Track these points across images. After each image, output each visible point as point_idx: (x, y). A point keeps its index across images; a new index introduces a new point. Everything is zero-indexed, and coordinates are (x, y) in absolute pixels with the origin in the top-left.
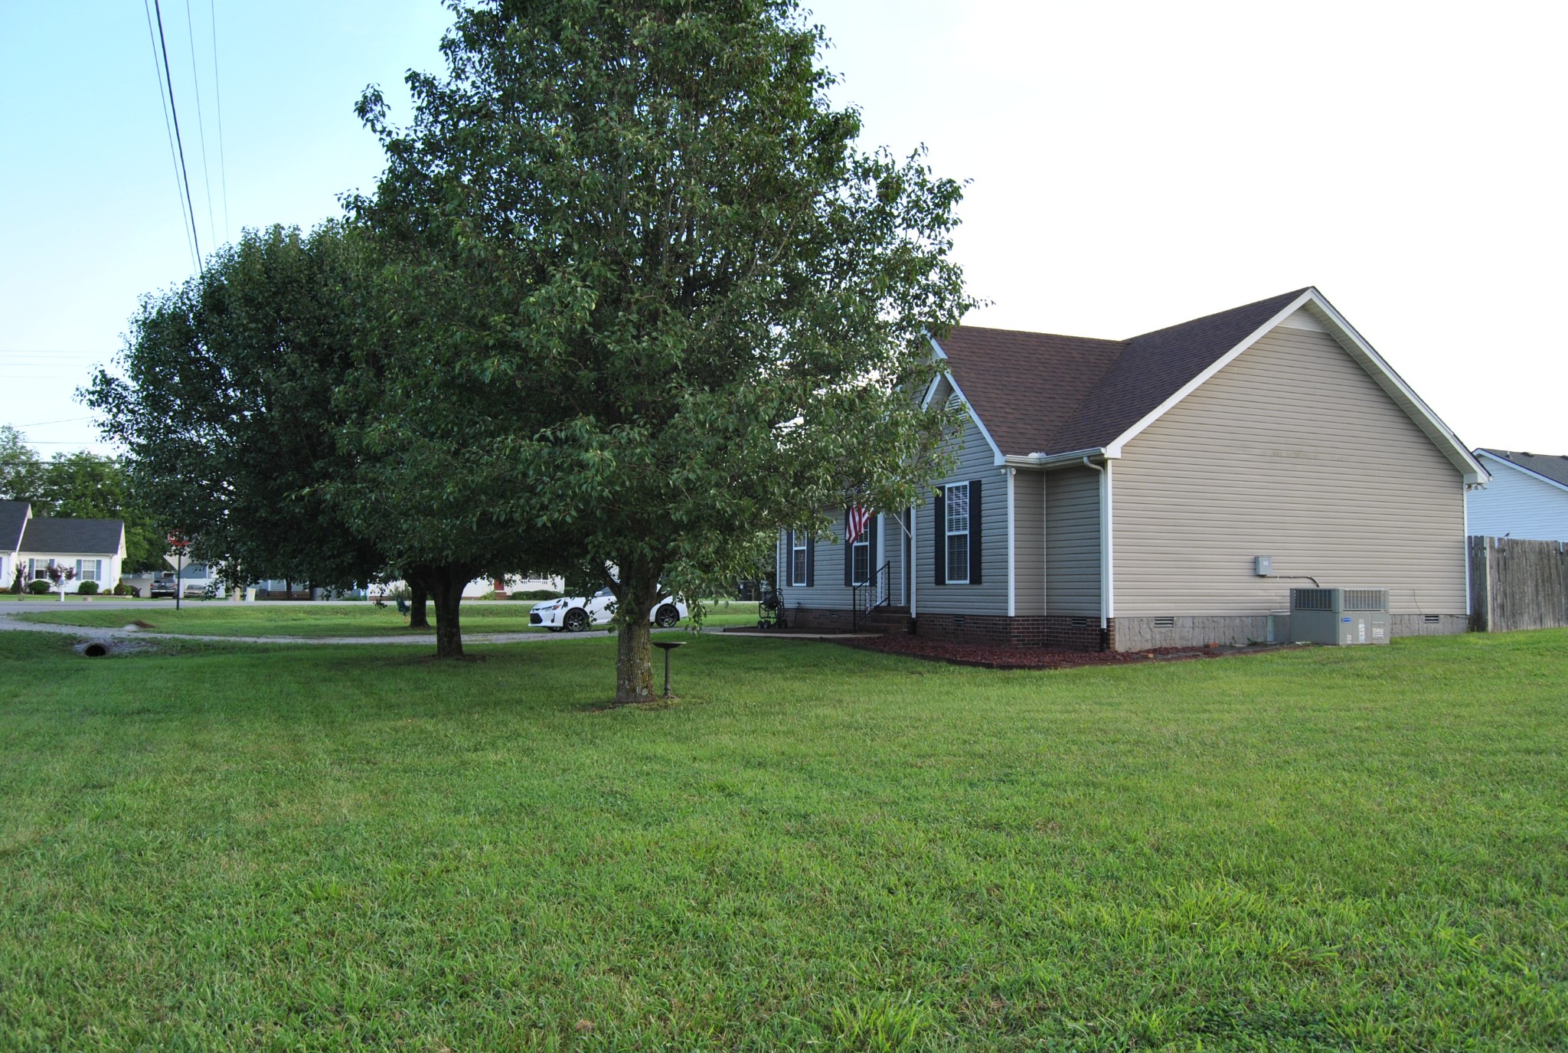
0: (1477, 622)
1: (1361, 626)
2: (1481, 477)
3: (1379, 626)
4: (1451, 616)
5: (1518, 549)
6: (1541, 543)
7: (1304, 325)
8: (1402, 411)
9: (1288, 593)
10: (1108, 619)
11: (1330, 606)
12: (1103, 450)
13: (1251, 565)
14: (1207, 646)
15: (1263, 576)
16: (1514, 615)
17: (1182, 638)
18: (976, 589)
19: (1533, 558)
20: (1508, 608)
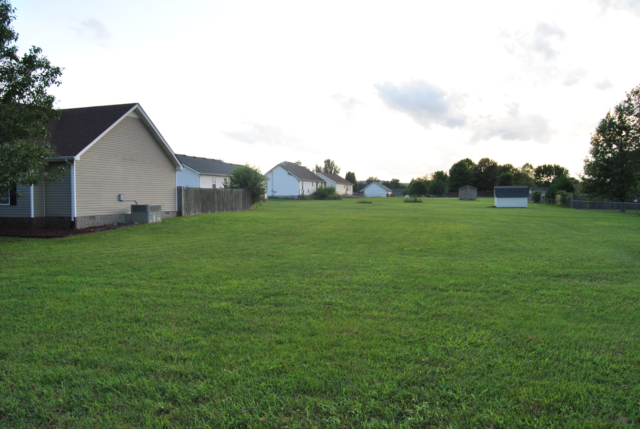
0: (179, 213)
1: (154, 217)
2: (182, 168)
3: (159, 216)
4: (172, 212)
5: (190, 190)
6: (195, 188)
7: (134, 116)
8: (160, 146)
9: (130, 206)
10: (74, 218)
11: (145, 211)
12: (74, 157)
13: (117, 197)
15: (122, 201)
16: (189, 211)
17: (97, 223)
18: (14, 207)
19: (193, 193)
20: (188, 209)
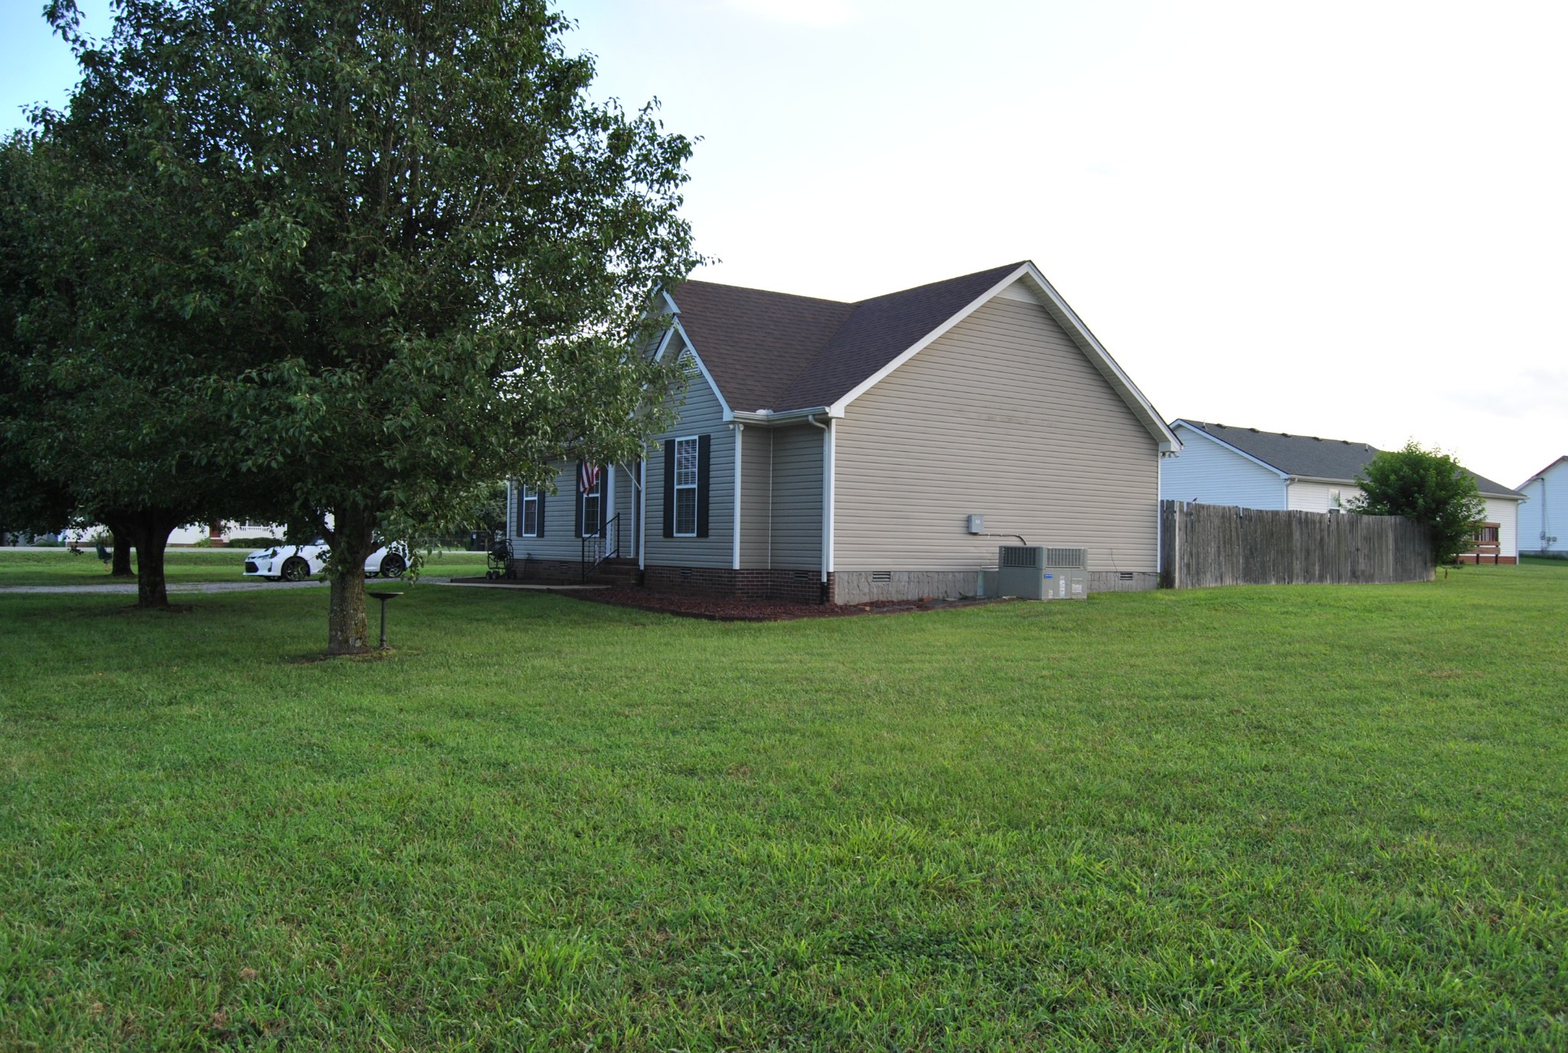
0: (1166, 580)
1: (1062, 582)
2: (1174, 446)
3: (1078, 582)
4: (1144, 573)
5: (1203, 513)
6: (1224, 508)
7: (1020, 297)
8: (1106, 381)
9: (997, 550)
10: (829, 574)
11: (1034, 563)
12: (827, 409)
13: (963, 524)
14: (921, 600)
15: (975, 534)
16: (1198, 574)
17: (897, 592)
18: (703, 543)
19: (1217, 521)
20: (1194, 567)
